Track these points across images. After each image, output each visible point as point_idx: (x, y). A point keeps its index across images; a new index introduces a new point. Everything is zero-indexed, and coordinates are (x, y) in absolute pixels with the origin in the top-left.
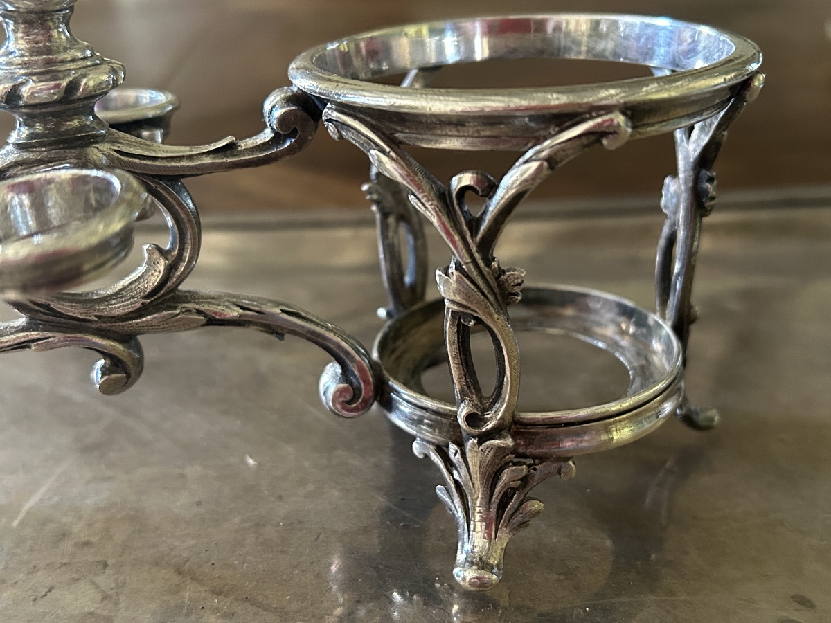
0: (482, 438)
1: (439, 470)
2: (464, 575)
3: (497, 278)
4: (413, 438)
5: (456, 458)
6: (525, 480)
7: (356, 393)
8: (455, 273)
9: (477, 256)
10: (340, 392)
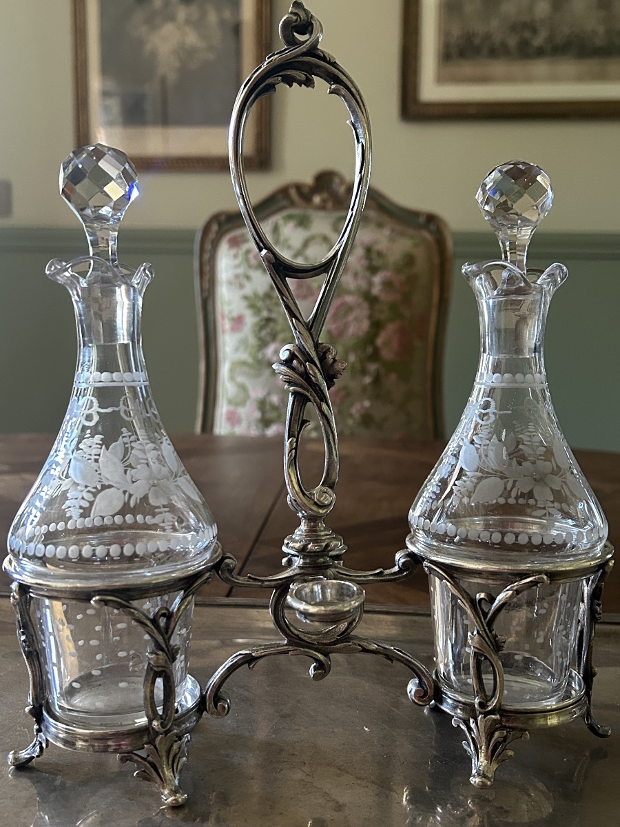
0: (486, 714)
1: (464, 732)
2: (475, 780)
3: (494, 639)
4: (453, 717)
5: (473, 726)
6: (505, 738)
7: (426, 692)
8: (477, 635)
9: (486, 628)
10: (416, 692)
